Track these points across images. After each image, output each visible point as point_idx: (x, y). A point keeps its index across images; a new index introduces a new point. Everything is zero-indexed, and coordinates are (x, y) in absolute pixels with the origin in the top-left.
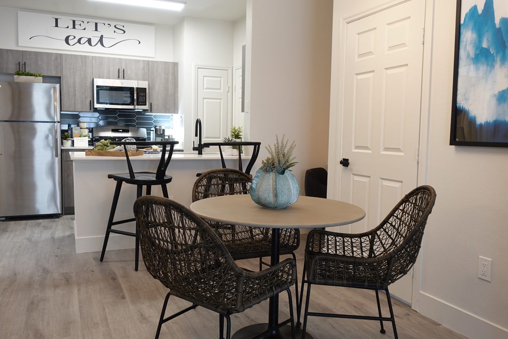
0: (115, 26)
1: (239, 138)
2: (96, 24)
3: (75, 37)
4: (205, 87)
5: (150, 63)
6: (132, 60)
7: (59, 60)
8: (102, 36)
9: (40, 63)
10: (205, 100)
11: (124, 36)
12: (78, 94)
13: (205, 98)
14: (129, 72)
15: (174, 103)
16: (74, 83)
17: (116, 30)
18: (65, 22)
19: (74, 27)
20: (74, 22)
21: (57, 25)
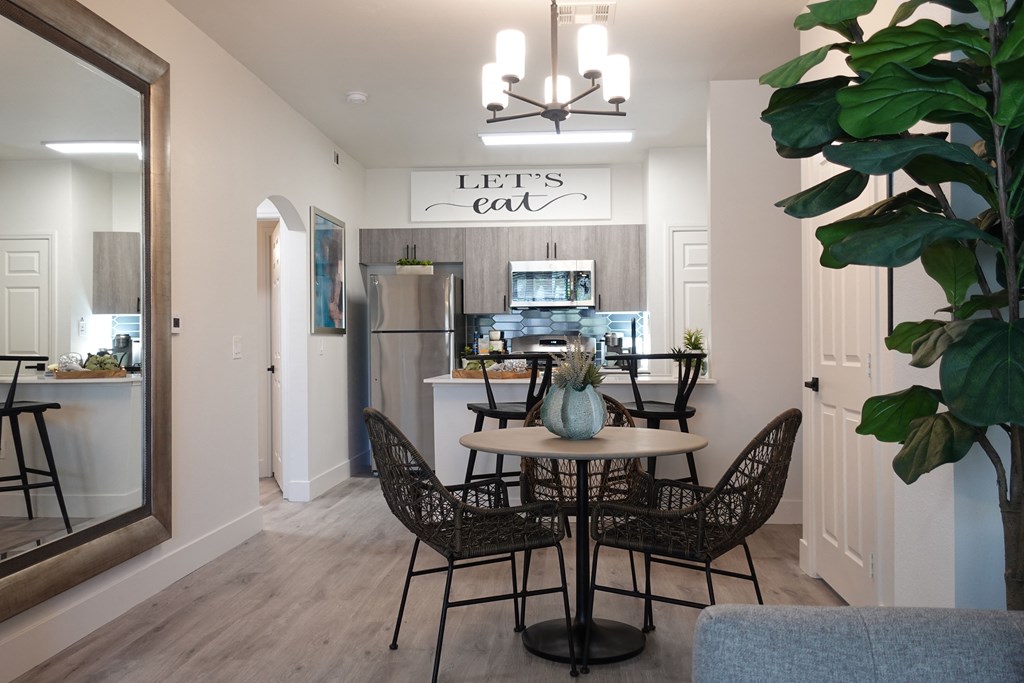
0: (547, 177)
1: (699, 348)
2: (519, 176)
3: (487, 200)
4: (687, 263)
5: (598, 230)
6: (568, 227)
7: (461, 237)
8: (527, 194)
9: (435, 244)
10: (687, 285)
11: (562, 190)
12: (487, 286)
13: (685, 282)
14: (564, 247)
15: (640, 292)
16: (482, 270)
17: (548, 182)
18: (474, 178)
19: (486, 186)
20: (486, 177)
21: (462, 186)
